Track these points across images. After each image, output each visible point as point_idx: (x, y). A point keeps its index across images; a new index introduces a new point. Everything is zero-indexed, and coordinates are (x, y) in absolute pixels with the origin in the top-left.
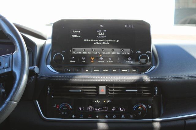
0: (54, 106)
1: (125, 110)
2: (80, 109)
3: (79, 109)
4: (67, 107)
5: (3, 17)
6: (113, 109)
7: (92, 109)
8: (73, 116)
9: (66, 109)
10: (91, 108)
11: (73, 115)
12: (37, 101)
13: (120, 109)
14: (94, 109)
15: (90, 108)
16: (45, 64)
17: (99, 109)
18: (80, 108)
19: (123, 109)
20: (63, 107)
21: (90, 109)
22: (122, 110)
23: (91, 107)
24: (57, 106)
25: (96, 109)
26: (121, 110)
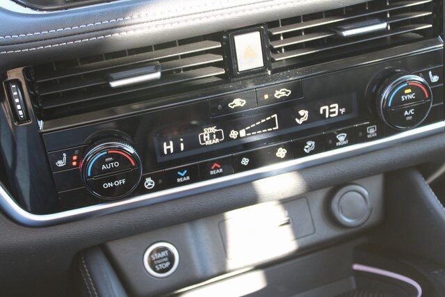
0: (60, 163)
1: (343, 110)
2: (168, 150)
3: (165, 148)
4: (117, 157)
6: (300, 117)
7: (218, 135)
8: (149, 182)
9: (117, 164)
10: (211, 135)
11: (149, 180)
13: (324, 110)
14: (227, 134)
15: (209, 136)
17: (247, 132)
18: (168, 144)
19: (336, 110)
20: (101, 161)
21: (211, 138)
22: (334, 112)
23: (213, 130)
25: (233, 134)
26: (330, 113)
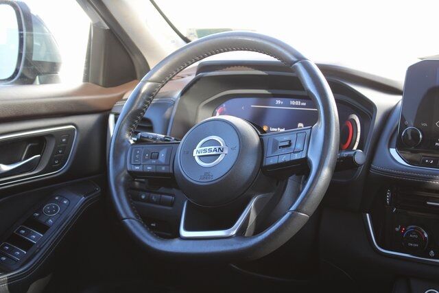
0: (397, 229)
5: (305, 59)
9: (416, 237)
12: (367, 215)
16: (387, 146)
24: (401, 229)
